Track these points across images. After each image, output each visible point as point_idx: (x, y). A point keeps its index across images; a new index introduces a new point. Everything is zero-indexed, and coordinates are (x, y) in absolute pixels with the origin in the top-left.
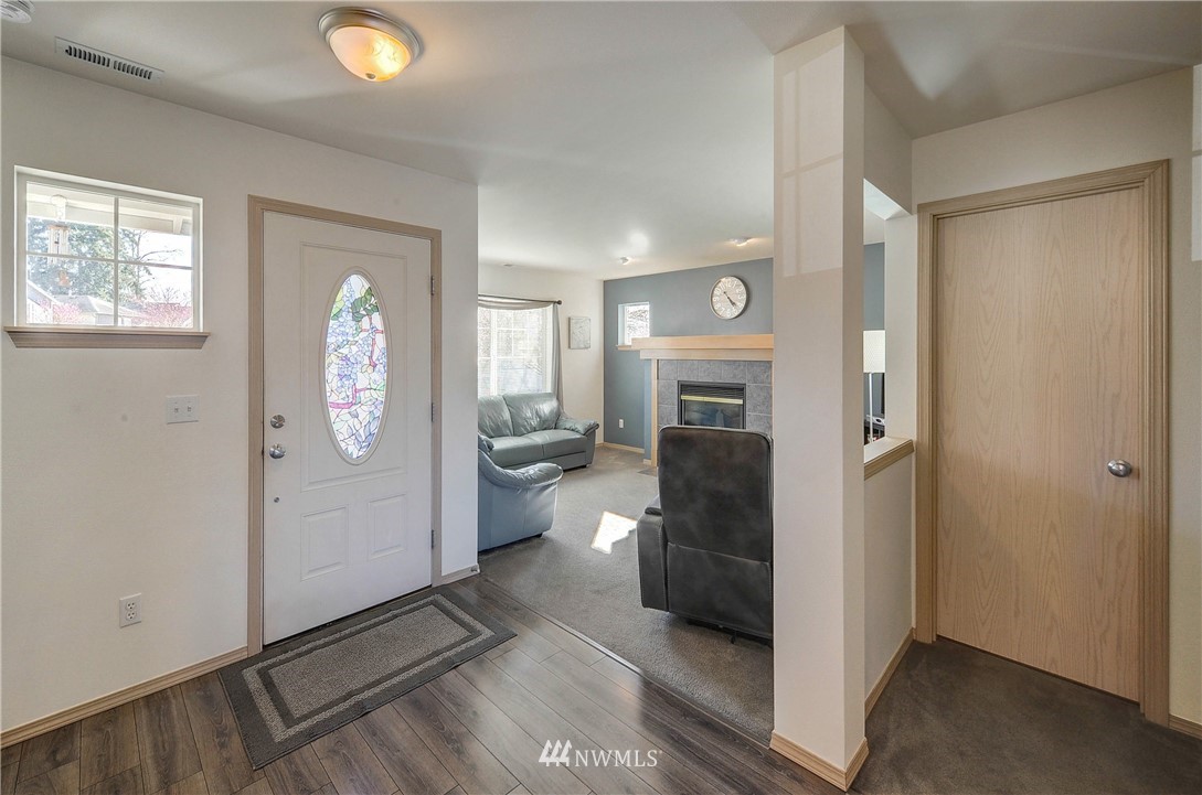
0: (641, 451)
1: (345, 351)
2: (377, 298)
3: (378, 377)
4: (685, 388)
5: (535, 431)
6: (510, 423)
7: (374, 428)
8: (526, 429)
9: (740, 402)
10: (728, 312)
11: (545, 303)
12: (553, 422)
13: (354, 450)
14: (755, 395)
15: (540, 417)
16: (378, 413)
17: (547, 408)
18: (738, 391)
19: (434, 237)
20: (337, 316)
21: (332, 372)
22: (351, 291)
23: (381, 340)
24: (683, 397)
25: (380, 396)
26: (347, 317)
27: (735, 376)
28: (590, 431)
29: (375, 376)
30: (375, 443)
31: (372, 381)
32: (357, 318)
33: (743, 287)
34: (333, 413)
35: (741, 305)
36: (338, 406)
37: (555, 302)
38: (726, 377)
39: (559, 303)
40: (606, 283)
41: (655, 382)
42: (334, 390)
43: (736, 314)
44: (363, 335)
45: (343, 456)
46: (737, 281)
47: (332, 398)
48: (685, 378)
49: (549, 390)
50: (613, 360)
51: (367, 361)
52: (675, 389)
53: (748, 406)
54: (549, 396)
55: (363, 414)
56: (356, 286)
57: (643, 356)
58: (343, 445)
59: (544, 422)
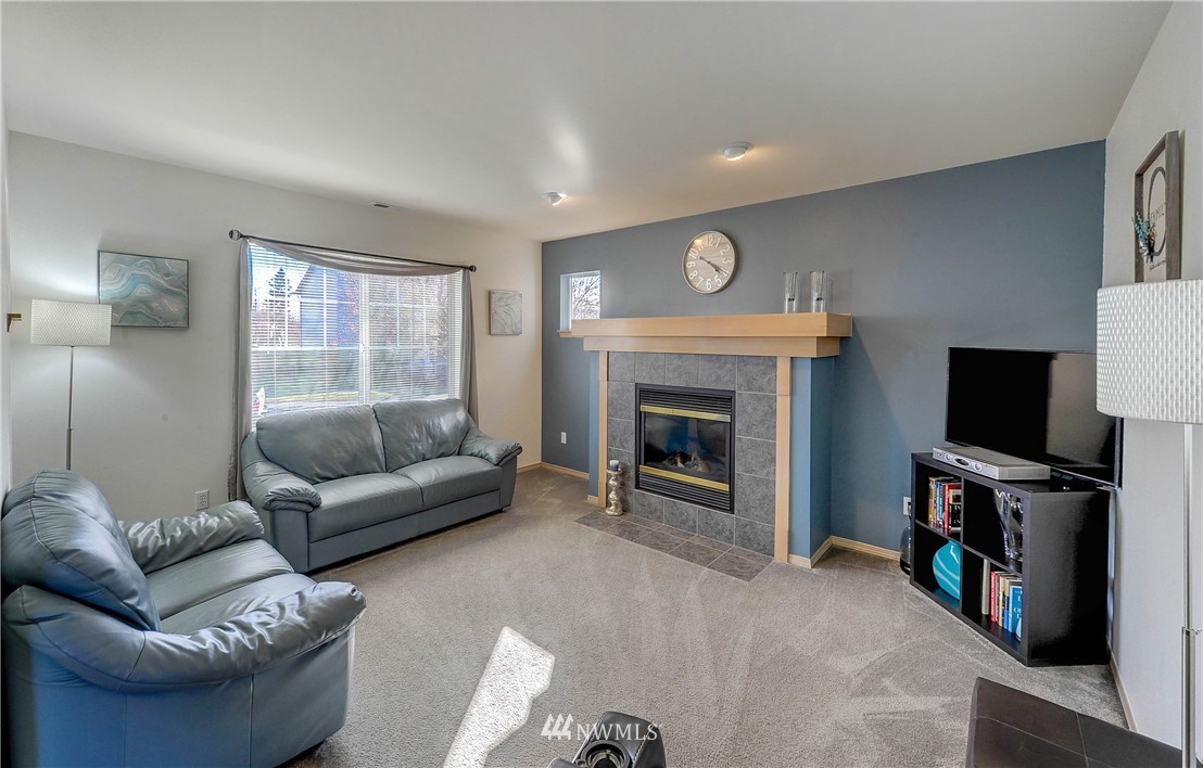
0: (585, 476)
4: (646, 394)
5: (424, 459)
6: (380, 452)
8: (407, 457)
9: (727, 418)
10: (709, 282)
11: (453, 268)
12: (456, 445)
14: (749, 409)
15: (433, 437)
17: (446, 423)
18: (724, 401)
24: (646, 408)
27: (719, 378)
28: (509, 458)
33: (729, 247)
35: (728, 272)
37: (465, 268)
38: (705, 380)
39: (472, 268)
40: (544, 244)
41: (603, 385)
43: (720, 286)
46: (721, 238)
48: (645, 380)
49: (455, 394)
50: (554, 349)
52: (632, 396)
53: (738, 426)
54: (452, 405)
57: (587, 347)
59: (440, 445)
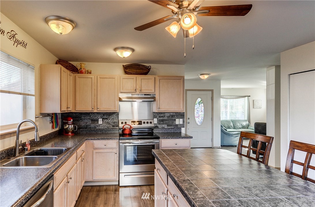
1: (197, 109)
2: (202, 101)
3: (203, 113)
5: (240, 128)
6: (233, 126)
7: (202, 121)
8: (237, 128)
11: (245, 96)
12: (247, 127)
13: (199, 124)
15: (242, 125)
16: (203, 119)
17: (244, 124)
19: (212, 91)
20: (196, 104)
21: (196, 112)
22: (198, 100)
23: (203, 108)
25: (203, 116)
26: (198, 104)
29: (202, 113)
30: (202, 123)
31: (202, 114)
32: (199, 104)
34: (196, 118)
36: (196, 117)
37: (248, 96)
39: (249, 96)
42: (196, 115)
44: (200, 107)
45: (197, 124)
47: (196, 116)
49: (246, 119)
51: (201, 111)
54: (246, 121)
55: (200, 118)
56: (199, 100)
58: (197, 123)
59: (243, 127)
